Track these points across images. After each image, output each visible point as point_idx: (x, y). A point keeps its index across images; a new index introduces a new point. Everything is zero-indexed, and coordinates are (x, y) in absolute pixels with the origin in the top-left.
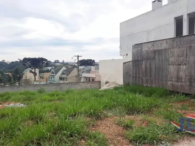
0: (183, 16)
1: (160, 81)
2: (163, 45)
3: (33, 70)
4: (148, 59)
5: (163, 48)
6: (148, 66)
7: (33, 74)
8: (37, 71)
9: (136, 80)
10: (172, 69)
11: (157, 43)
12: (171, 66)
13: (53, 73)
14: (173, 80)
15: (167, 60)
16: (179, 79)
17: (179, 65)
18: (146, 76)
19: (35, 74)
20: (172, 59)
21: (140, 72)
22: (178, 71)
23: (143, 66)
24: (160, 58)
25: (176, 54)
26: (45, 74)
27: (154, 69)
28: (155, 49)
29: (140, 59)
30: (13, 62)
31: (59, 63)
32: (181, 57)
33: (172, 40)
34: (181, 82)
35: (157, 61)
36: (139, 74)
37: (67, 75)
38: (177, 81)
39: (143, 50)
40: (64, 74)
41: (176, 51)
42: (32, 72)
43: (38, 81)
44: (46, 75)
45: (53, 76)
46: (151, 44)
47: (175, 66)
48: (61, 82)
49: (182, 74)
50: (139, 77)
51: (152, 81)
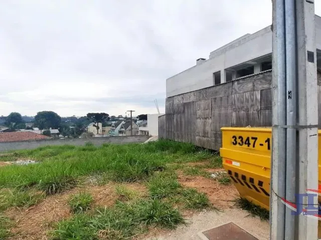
0: (220, 71)
1: (189, 136)
2: (191, 97)
3: (96, 125)
4: (179, 113)
5: (191, 101)
6: (179, 120)
7: (96, 128)
8: (100, 125)
9: (169, 134)
10: (199, 123)
11: (186, 95)
12: (199, 120)
13: (113, 127)
14: (201, 135)
15: (195, 114)
16: (205, 134)
17: (206, 118)
18: (177, 131)
19: (98, 128)
20: (199, 113)
21: (173, 127)
22: (205, 125)
23: (175, 120)
24: (190, 112)
25: (202, 106)
26: (106, 127)
27: (183, 123)
28: (184, 102)
29: (172, 112)
30: (82, 117)
31: (122, 117)
32: (207, 109)
33: (199, 91)
34: (208, 137)
35: (186, 115)
36: (171, 128)
37: (126, 129)
38: (204, 136)
39: (175, 103)
40: (122, 128)
41: (203, 104)
42: (95, 126)
43: (100, 134)
44: (107, 129)
45: (113, 130)
46: (181, 96)
47: (202, 119)
48: (121, 135)
49: (208, 129)
50: (171, 131)
51: (182, 137)
